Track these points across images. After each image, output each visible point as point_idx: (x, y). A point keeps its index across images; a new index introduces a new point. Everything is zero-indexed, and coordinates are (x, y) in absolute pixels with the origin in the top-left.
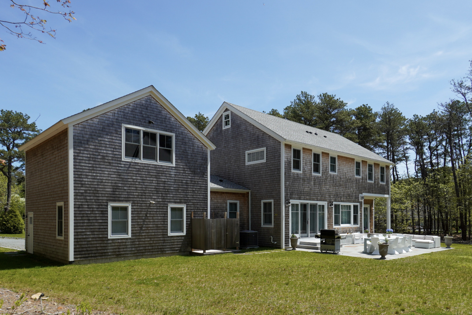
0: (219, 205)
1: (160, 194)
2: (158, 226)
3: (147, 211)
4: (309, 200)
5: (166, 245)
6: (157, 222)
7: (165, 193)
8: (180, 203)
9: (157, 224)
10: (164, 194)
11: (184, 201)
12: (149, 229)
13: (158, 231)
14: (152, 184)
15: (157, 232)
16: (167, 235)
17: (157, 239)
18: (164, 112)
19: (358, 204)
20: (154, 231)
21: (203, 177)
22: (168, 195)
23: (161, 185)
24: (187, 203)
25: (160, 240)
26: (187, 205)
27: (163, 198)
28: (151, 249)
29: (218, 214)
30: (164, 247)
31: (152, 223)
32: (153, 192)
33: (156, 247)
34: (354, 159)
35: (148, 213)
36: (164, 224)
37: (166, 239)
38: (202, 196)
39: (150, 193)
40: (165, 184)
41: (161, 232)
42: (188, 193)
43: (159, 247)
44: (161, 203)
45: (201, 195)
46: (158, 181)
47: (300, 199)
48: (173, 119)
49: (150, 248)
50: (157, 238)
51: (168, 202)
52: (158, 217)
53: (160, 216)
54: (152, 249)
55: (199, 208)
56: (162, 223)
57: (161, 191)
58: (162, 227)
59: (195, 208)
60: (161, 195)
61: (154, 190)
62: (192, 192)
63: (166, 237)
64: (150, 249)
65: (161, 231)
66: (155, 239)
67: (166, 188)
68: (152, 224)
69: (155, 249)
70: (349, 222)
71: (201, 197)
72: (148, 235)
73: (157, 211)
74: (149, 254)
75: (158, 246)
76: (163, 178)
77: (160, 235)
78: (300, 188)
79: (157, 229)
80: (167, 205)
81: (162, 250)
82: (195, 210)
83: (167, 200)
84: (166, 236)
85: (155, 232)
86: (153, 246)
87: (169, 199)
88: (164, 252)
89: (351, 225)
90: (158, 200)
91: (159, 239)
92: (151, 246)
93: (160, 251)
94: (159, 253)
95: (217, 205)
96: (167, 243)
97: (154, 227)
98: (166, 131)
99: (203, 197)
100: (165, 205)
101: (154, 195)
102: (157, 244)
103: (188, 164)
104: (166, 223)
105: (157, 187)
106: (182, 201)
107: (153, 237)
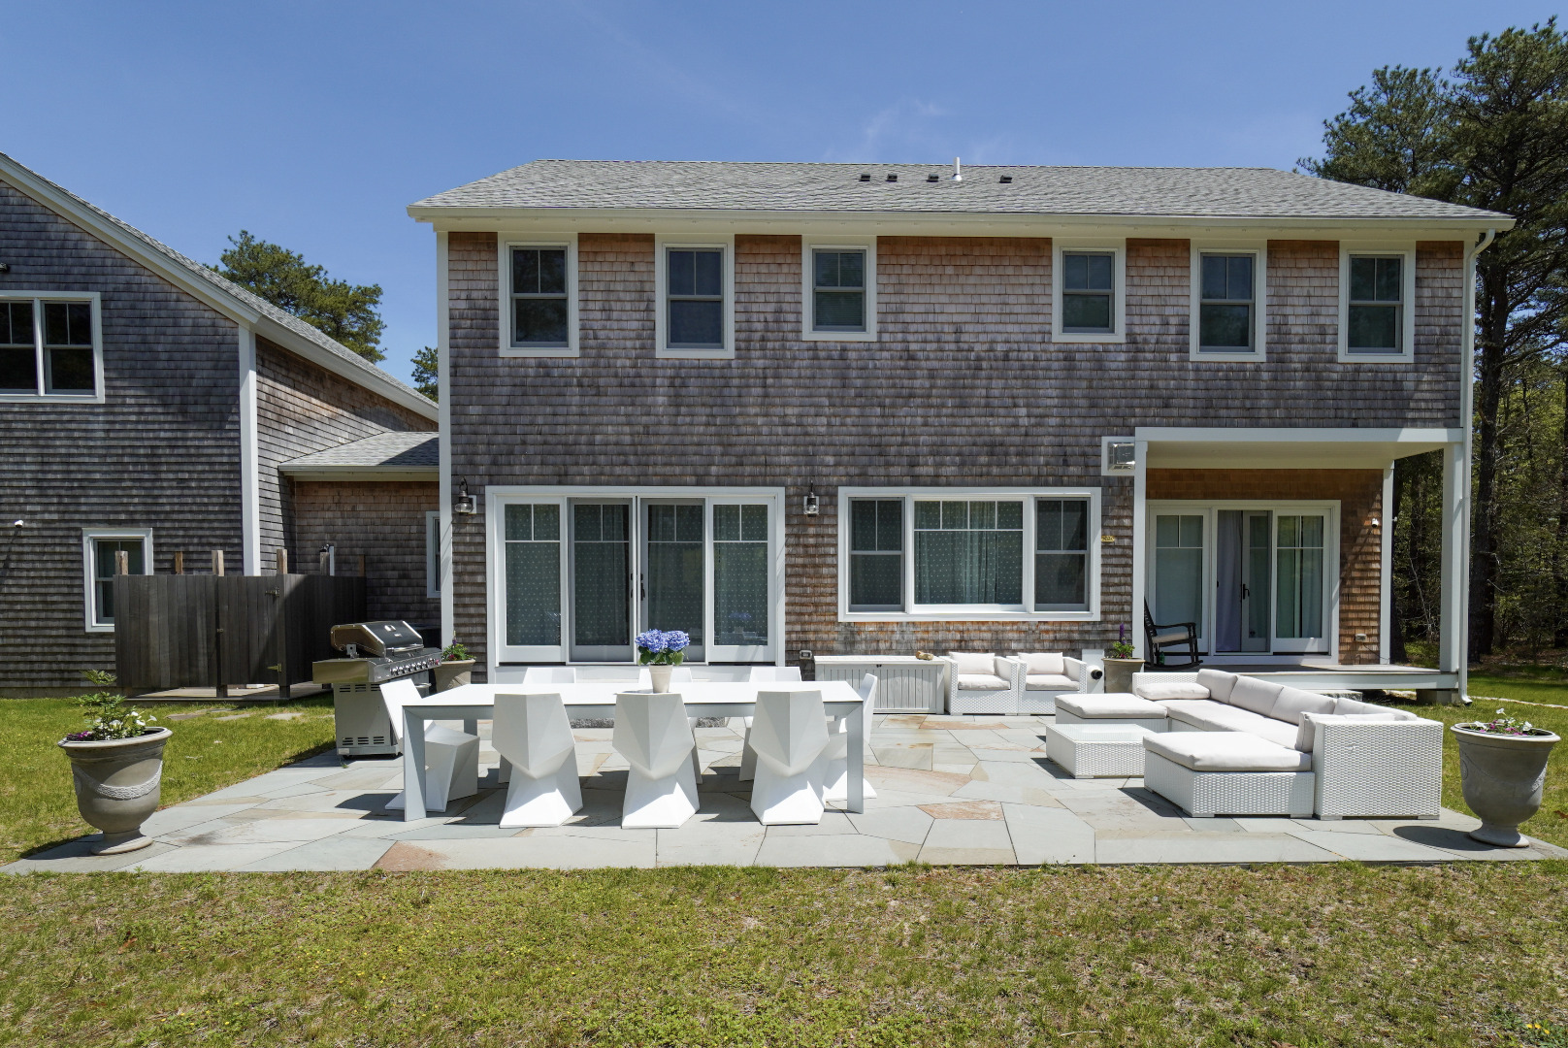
0: (388, 529)
1: (53, 496)
2: (49, 599)
3: (9, 552)
4: (638, 484)
5: (81, 662)
6: (46, 586)
7: (69, 493)
8: (132, 522)
9: (46, 594)
10: (67, 496)
11: (144, 517)
12: (18, 607)
13: (50, 615)
14: (25, 468)
15: (47, 619)
16: (84, 628)
17: (46, 641)
18: (55, 229)
19: (1093, 495)
20: (34, 615)
21: (221, 429)
22: (83, 500)
23: (55, 468)
24: (158, 525)
25: (59, 645)
26: (155, 529)
27: (62, 508)
28: (26, 671)
29: (381, 561)
30: (72, 667)
31: (26, 590)
32: (28, 492)
33: (45, 666)
34: (1048, 241)
35: (14, 557)
36: (69, 594)
37: (78, 641)
38: (219, 496)
39: (16, 496)
40: (68, 464)
41: (59, 619)
42: (162, 488)
43: (55, 667)
44: (57, 525)
45: (211, 492)
46: (42, 455)
47: (562, 479)
48: (90, 245)
49: (22, 667)
50: (45, 636)
51: (80, 521)
52: (47, 570)
53: (56, 569)
54: (31, 671)
55: (204, 540)
56: (65, 590)
57: (54, 488)
58: (62, 602)
59: (187, 540)
60: (55, 500)
61: (30, 484)
62: (175, 484)
63: (80, 637)
64: (22, 672)
65: (61, 615)
66: (40, 641)
67: (73, 476)
68: (29, 594)
69: (42, 671)
70: (1015, 598)
71: (215, 500)
72: (14, 628)
73: (44, 553)
74: (18, 684)
75: (51, 662)
76: (61, 446)
77: (58, 628)
78: (560, 429)
79: (47, 611)
80: (79, 533)
81: (66, 675)
82: (191, 549)
83: (77, 517)
84: (81, 633)
85: (38, 619)
86: (31, 662)
87: (85, 512)
88: (72, 684)
89: (1027, 612)
90: (47, 516)
91: (51, 641)
92: (25, 662)
93: (61, 679)
94: (56, 684)
95: (379, 529)
96: (84, 654)
97: (34, 603)
98: (67, 289)
99: (222, 500)
100: (73, 533)
101: (32, 500)
102: (49, 658)
103: (158, 391)
104: (76, 590)
105: (40, 476)
106: (137, 517)
107: (33, 633)
